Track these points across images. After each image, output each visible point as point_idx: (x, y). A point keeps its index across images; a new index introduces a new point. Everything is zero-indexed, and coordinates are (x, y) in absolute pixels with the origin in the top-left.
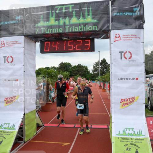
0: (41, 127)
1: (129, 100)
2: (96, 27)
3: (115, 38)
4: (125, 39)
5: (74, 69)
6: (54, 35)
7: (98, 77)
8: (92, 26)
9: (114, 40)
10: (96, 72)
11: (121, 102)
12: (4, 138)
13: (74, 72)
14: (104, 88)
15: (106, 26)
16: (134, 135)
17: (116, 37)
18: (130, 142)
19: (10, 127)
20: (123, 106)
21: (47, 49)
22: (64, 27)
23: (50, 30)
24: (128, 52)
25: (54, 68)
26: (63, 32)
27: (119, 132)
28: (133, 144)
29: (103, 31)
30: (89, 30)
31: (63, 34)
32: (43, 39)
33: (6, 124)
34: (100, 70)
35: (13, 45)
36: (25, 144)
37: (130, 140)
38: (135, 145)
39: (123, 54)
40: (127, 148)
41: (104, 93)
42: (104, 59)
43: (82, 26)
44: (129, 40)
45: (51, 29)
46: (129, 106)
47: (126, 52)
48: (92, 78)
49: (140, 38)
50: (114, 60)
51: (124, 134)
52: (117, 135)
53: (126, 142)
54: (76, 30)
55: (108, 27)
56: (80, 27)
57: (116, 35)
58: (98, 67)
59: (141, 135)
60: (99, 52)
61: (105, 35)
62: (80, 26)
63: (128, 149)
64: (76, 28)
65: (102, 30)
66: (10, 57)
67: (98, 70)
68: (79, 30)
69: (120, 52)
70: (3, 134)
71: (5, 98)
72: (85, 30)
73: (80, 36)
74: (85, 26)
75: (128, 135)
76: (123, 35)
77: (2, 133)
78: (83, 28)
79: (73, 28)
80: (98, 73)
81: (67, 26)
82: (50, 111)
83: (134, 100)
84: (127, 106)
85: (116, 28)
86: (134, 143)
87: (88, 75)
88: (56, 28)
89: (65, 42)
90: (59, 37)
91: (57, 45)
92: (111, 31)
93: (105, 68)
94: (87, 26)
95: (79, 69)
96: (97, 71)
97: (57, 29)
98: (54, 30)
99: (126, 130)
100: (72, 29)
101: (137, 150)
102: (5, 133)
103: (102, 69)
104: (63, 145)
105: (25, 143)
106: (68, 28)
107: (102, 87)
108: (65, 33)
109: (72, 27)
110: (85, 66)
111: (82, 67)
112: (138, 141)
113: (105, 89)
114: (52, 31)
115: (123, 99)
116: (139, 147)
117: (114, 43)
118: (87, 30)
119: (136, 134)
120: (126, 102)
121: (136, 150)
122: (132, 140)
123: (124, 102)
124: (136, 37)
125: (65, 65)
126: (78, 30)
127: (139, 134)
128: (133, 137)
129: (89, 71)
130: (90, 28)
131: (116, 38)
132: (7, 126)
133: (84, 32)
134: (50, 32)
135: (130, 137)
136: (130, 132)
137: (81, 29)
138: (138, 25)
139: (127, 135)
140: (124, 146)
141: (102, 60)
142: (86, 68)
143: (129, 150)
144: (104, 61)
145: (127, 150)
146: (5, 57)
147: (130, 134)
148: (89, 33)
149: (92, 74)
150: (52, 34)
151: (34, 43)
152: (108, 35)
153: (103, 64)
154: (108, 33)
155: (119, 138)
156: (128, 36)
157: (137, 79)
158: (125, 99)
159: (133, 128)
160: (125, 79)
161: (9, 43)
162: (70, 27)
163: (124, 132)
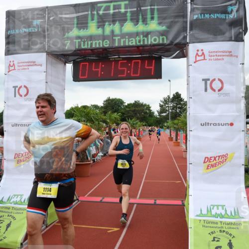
1: (217, 159)
4: (212, 58)
5: (128, 109)
6: (96, 51)
7: (167, 123)
8: (157, 36)
9: (194, 61)
10: (164, 114)
11: (204, 162)
12: (14, 218)
13: (128, 113)
14: (176, 140)
15: (181, 37)
16: (226, 216)
17: (197, 54)
18: (219, 228)
19: (23, 200)
20: (207, 169)
22: (113, 39)
23: (89, 43)
24: (217, 80)
25: (96, 107)
26: (111, 46)
27: (201, 210)
28: (224, 231)
29: (176, 45)
30: (154, 42)
31: (110, 50)
32: (77, 57)
33: (16, 197)
34: (170, 111)
35: (28, 67)
36: (48, 229)
37: (219, 225)
38: (227, 233)
39: (209, 82)
41: (176, 148)
42: (177, 93)
44: (219, 59)
45: (90, 41)
46: (219, 168)
47: (214, 80)
48: (159, 122)
49: (237, 57)
50: (194, 92)
51: (209, 214)
52: (197, 216)
53: (213, 227)
54: (132, 43)
55: (185, 38)
56: (138, 38)
57: (198, 51)
58: (169, 107)
59: (237, 217)
60: (169, 81)
61: (178, 52)
65: (174, 44)
66: (23, 86)
67: (167, 110)
69: (203, 80)
70: (12, 212)
71: (15, 154)
72: (146, 43)
73: (138, 53)
74: (146, 37)
75: (216, 216)
76: (209, 52)
77: (10, 210)
79: (127, 40)
80: (168, 115)
81: (117, 36)
82: (88, 176)
83: (226, 160)
84: (214, 168)
85: (197, 39)
86: (226, 230)
87: (150, 118)
88: (98, 40)
89: (113, 63)
90: (104, 55)
91: (100, 68)
92: (190, 45)
93: (179, 108)
94: (149, 36)
95: (137, 109)
96: (165, 112)
97: (101, 41)
98: (96, 43)
99: (213, 209)
100: (124, 42)
101: (230, 241)
102: (15, 211)
103: (173, 109)
104: (109, 231)
105: (47, 227)
106: (118, 39)
107: (174, 138)
108: (114, 48)
109: (126, 38)
110: (145, 105)
111: (142, 105)
112: (232, 226)
113: (178, 141)
114: (92, 44)
115: (208, 158)
117: (193, 64)
119: (229, 214)
122: (222, 225)
123: (210, 162)
124: (231, 55)
125: (113, 102)
126: (134, 44)
127: (233, 214)
128: (223, 220)
129: (153, 113)
130: (155, 40)
131: (197, 56)
132: (18, 199)
133: (144, 46)
134: (89, 47)
135: (219, 219)
136: (219, 212)
137: (140, 41)
138: (234, 35)
139: (214, 216)
140: (209, 234)
141: (174, 95)
142: (148, 107)
144: (177, 97)
145: (214, 240)
146: (15, 87)
147: (219, 215)
148: (153, 48)
149: (157, 118)
150: (91, 50)
151: (63, 65)
152: (185, 51)
153: (175, 101)
154: (185, 48)
155: (200, 220)
156: (218, 54)
157: (232, 124)
158: (211, 157)
159: (225, 206)
160: (212, 125)
161: (21, 64)
162: (121, 38)
163: (209, 211)
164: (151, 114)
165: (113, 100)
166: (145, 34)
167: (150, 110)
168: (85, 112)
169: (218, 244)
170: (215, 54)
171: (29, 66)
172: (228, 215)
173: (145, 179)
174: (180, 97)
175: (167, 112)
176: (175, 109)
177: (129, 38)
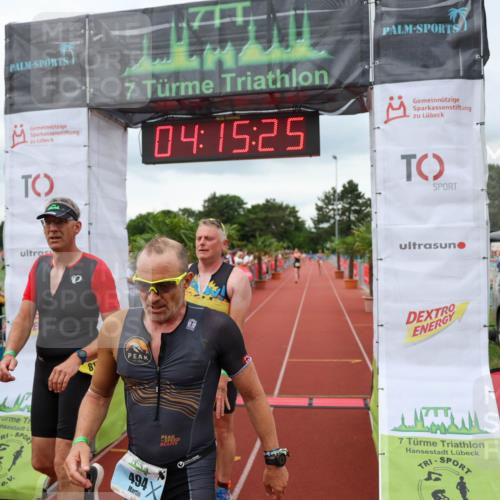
1: (433, 314)
2: (325, 73)
3: (388, 111)
4: (421, 112)
5: (252, 216)
6: (187, 102)
7: (332, 241)
8: (309, 70)
9: (385, 119)
10: (325, 225)
11: (408, 322)
12: (28, 439)
13: (254, 223)
14: (351, 276)
15: (358, 72)
16: (453, 429)
17: (390, 106)
18: (439, 453)
20: (414, 335)
21: (163, 149)
22: (220, 77)
24: (430, 156)
25: (188, 212)
26: (217, 91)
27: (403, 419)
28: (449, 460)
29: (348, 87)
30: (303, 83)
31: (216, 100)
32: (149, 115)
34: (338, 218)
35: (53, 137)
37: (439, 448)
38: (455, 463)
39: (414, 162)
40: (430, 473)
41: (352, 293)
42: (351, 183)
43: (278, 72)
44: (435, 116)
45: (176, 82)
46: (437, 334)
47: (425, 156)
48: (314, 243)
49: (470, 109)
50: (385, 182)
51: (419, 426)
52: (395, 429)
53: (427, 452)
54: (259, 85)
55: (365, 73)
56: (271, 76)
58: (333, 209)
59: (475, 430)
60: (335, 158)
61: (352, 101)
62: (270, 73)
63: (433, 476)
64: (259, 80)
65: (343, 86)
67: (330, 217)
68: (267, 85)
69: (403, 157)
70: (23, 428)
72: (287, 85)
74: (287, 73)
75: (433, 429)
76: (415, 101)
77: (21, 424)
78: (283, 79)
79: (249, 79)
80: (332, 227)
83: (451, 316)
84: (429, 333)
85: (389, 75)
86: (453, 458)
87: (297, 233)
88: (192, 81)
89: (223, 125)
90: (204, 111)
91: (196, 136)
92: (375, 87)
93: (356, 212)
94: (294, 71)
95: (270, 215)
96: (328, 221)
97: (197, 83)
98: (187, 87)
99: (426, 415)
103: (343, 214)
106: (232, 78)
107: (347, 273)
108: (223, 96)
109: (247, 76)
110: (287, 207)
111: (280, 208)
112: (465, 450)
114: (178, 88)
115: (415, 313)
117: (383, 126)
118: (294, 85)
119: (460, 426)
120: (425, 323)
121: (459, 481)
122: (446, 448)
123: (419, 321)
124: (459, 107)
125: (224, 202)
127: (467, 426)
128: (448, 437)
129: (303, 223)
130: (306, 78)
131: (390, 110)
133: (283, 91)
134: (174, 94)
135: (439, 436)
136: (438, 422)
137: (274, 82)
138: (463, 66)
139: (429, 430)
140: (420, 465)
141: (344, 186)
142: (293, 212)
143: (437, 479)
144: (351, 190)
145: (429, 478)
146: (26, 178)
147: (438, 427)
148: (301, 94)
149: (311, 233)
150: (178, 101)
151: (122, 130)
152: (365, 99)
153: (347, 198)
154: (365, 94)
155: (402, 439)
156: (431, 104)
157: (462, 245)
158: (421, 312)
159: (449, 408)
160: (422, 247)
161: (38, 131)
162: (237, 76)
163: (419, 419)
164: (299, 225)
165: (222, 198)
166: (284, 67)
167: (297, 218)
168: (167, 225)
169: (438, 486)
170: (425, 105)
171: (53, 134)
172: (457, 427)
173: (290, 357)
174: (357, 190)
175: (332, 221)
176: (347, 214)
177: (253, 76)
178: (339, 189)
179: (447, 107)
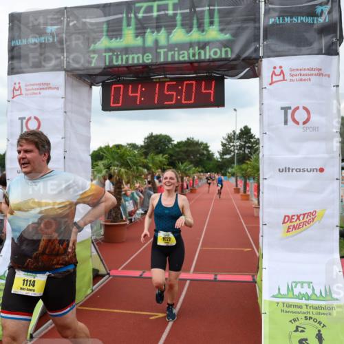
0: (103, 276)
1: (301, 218)
2: (229, 50)
4: (295, 78)
5: (177, 149)
6: (133, 68)
7: (232, 168)
8: (218, 48)
9: (270, 81)
10: (228, 156)
11: (284, 223)
13: (178, 155)
14: (245, 192)
15: (252, 49)
16: (314, 297)
17: (274, 73)
18: (304, 313)
20: (288, 231)
21: (116, 101)
22: (156, 52)
23: (124, 57)
24: (301, 108)
25: (134, 146)
27: (279, 289)
28: (310, 318)
29: (244, 60)
30: (213, 57)
31: (153, 67)
34: (236, 151)
37: (304, 310)
39: (290, 112)
40: (297, 327)
41: (245, 204)
42: (246, 127)
43: (197, 48)
44: (305, 80)
45: (126, 54)
46: (303, 231)
47: (297, 108)
49: (329, 76)
50: (269, 125)
51: (291, 295)
52: (274, 297)
53: (295, 312)
54: (183, 57)
55: (257, 50)
56: (191, 51)
57: (275, 68)
58: (234, 146)
59: (329, 298)
60: (235, 110)
61: (248, 69)
62: (191, 49)
63: (300, 329)
64: (184, 53)
65: (242, 58)
67: (231, 151)
68: (189, 57)
69: (282, 108)
72: (203, 57)
73: (192, 72)
74: (203, 49)
78: (199, 53)
79: (176, 53)
80: (233, 158)
81: (163, 47)
82: (123, 242)
83: (313, 219)
84: (298, 231)
85: (273, 51)
86: (314, 317)
87: (208, 162)
88: (136, 54)
89: (158, 85)
90: (145, 75)
91: (139, 92)
92: (263, 60)
93: (249, 147)
94: (208, 47)
95: (190, 149)
96: (229, 154)
97: (140, 55)
98: (133, 58)
99: (295, 287)
100: (173, 56)
101: (319, 331)
103: (240, 149)
104: (151, 318)
106: (164, 52)
107: (242, 189)
108: (158, 65)
109: (175, 51)
110: (202, 144)
111: (197, 144)
112: (322, 311)
113: (247, 193)
115: (288, 216)
116: (324, 326)
117: (268, 87)
118: (208, 57)
119: (318, 295)
120: (295, 223)
121: (317, 332)
122: (309, 310)
123: (291, 222)
124: (321, 75)
125: (158, 140)
126: (186, 58)
127: (324, 295)
128: (310, 302)
129: (213, 155)
130: (215, 53)
131: (274, 76)
133: (199, 62)
135: (304, 302)
137: (194, 55)
138: (325, 46)
139: (297, 297)
140: (291, 321)
141: (241, 130)
142: (206, 147)
143: (302, 331)
144: (246, 133)
146: (22, 119)
147: (303, 296)
148: (212, 64)
149: (218, 161)
150: (127, 67)
151: (88, 88)
152: (256, 68)
153: (243, 138)
154: (257, 65)
155: (278, 303)
156: (302, 72)
157: (322, 170)
158: (292, 216)
159: (312, 283)
160: (294, 171)
161: (31, 87)
162: (168, 51)
163: (290, 289)
164: (210, 156)
165: (157, 137)
166: (201, 45)
167: (208, 151)
168: (118, 153)
169: (303, 336)
171: (41, 89)
172: (316, 296)
173: (202, 246)
174: (250, 133)
175: (232, 154)
176: (243, 149)
177: (179, 51)
178: (238, 132)
179: (313, 75)
